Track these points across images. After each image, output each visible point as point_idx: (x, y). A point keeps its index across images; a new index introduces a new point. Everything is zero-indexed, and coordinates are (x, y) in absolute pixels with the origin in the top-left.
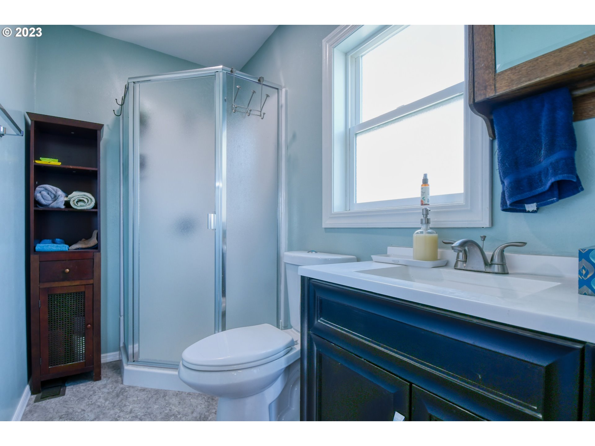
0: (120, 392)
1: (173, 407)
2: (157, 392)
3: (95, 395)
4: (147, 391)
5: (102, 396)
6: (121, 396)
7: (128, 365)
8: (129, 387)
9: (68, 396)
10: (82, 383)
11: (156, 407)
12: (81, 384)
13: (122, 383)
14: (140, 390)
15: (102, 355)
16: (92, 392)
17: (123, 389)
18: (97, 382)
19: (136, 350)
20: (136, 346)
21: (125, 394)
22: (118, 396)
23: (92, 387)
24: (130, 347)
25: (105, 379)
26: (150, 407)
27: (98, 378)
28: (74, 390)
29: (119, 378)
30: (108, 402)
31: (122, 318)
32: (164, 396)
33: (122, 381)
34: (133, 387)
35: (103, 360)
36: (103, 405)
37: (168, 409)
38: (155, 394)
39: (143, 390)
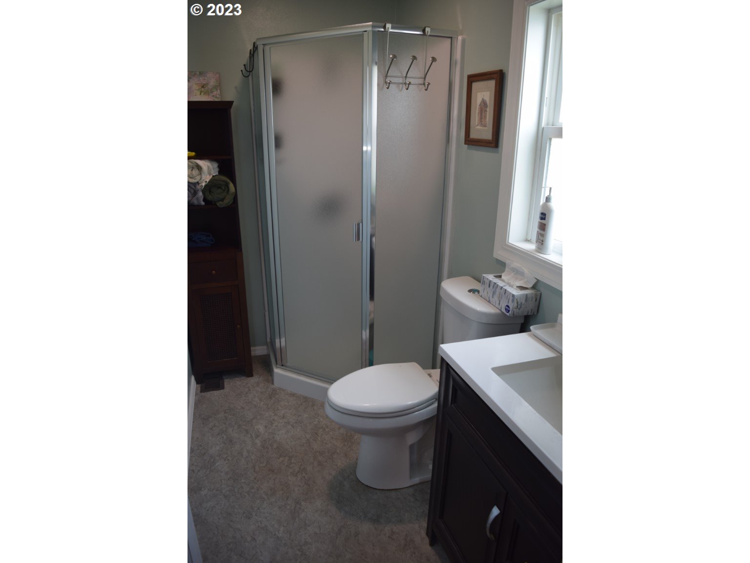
0: (272, 393)
1: (322, 420)
2: (306, 399)
3: (250, 393)
4: (296, 397)
5: (256, 395)
6: (274, 398)
7: (277, 367)
8: (280, 389)
9: (227, 390)
10: (237, 377)
11: (306, 416)
12: (237, 379)
13: (273, 384)
14: (290, 394)
15: (252, 348)
16: (247, 390)
17: (274, 390)
18: (250, 378)
19: (283, 344)
20: (283, 340)
21: (277, 396)
22: (271, 398)
23: (247, 384)
24: (277, 341)
25: (256, 376)
26: (300, 415)
27: (250, 374)
28: (231, 384)
29: (270, 377)
30: (262, 403)
31: (267, 313)
32: (313, 405)
33: (273, 380)
34: (283, 390)
35: (253, 354)
36: (259, 405)
37: (317, 420)
38: (304, 402)
39: (293, 395)
